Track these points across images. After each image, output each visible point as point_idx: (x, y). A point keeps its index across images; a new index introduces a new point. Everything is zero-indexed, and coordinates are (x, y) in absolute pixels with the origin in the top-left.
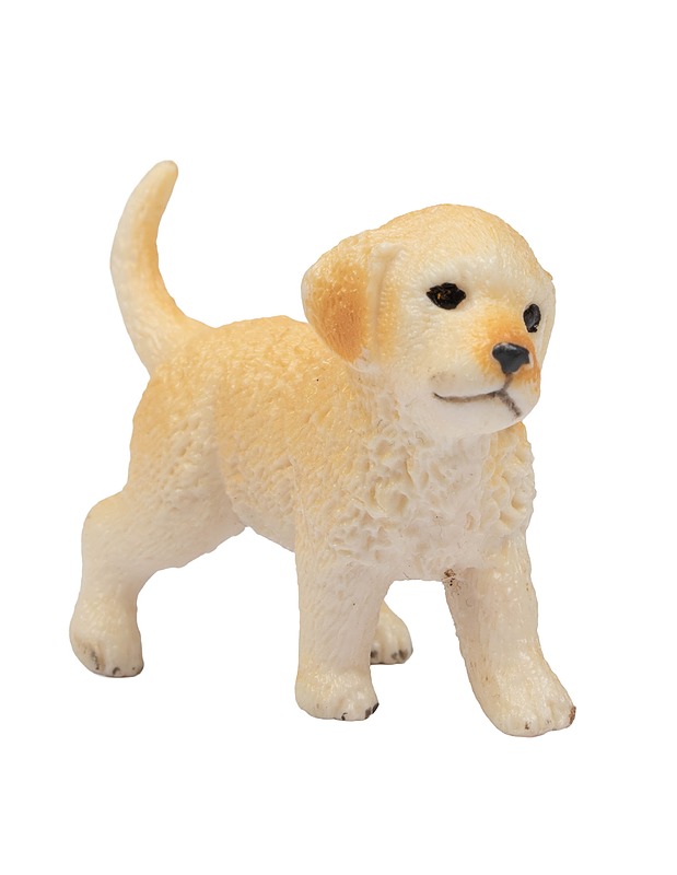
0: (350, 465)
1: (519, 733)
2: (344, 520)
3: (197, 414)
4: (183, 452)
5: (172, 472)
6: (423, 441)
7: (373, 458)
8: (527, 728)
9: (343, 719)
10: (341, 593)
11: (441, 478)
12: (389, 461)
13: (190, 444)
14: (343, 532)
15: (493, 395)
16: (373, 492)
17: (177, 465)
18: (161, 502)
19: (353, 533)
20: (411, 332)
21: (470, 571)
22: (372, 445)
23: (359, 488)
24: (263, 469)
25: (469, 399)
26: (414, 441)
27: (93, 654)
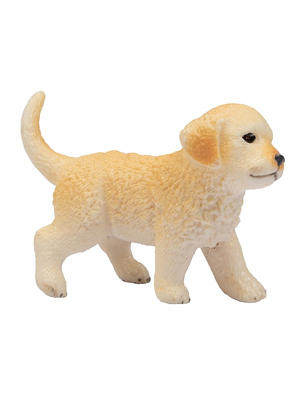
0: (194, 205)
1: (252, 301)
2: (190, 226)
3: (97, 191)
4: (91, 206)
5: (87, 214)
6: (229, 194)
7: (204, 201)
8: (255, 299)
9: (182, 303)
10: (182, 255)
11: (232, 207)
12: (212, 203)
13: (94, 203)
14: (189, 231)
15: (272, 174)
16: (203, 215)
17: (89, 211)
18: (81, 226)
19: (193, 231)
20: (238, 152)
21: (223, 242)
22: (206, 197)
23: (199, 214)
24: (136, 210)
25: (264, 176)
26: (225, 194)
27: (53, 289)
